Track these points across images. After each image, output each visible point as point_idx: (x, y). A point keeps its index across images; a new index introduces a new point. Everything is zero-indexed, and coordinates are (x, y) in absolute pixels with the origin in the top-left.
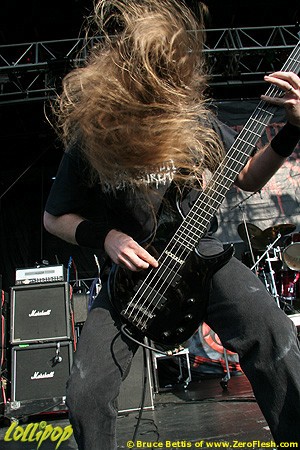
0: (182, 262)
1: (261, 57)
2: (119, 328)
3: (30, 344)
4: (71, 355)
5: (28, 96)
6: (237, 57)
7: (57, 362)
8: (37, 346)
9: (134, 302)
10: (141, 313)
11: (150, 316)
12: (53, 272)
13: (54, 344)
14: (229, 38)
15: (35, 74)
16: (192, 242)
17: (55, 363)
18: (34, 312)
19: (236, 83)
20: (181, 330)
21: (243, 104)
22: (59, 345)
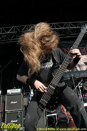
0: (54, 88)
1: (75, 30)
2: (39, 106)
3: (11, 111)
4: (23, 115)
5: (11, 41)
6: (69, 30)
7: (19, 117)
8: (13, 112)
9: (42, 99)
10: (44, 102)
11: (47, 102)
12: (18, 90)
13: (18, 112)
14: (67, 25)
15: (13, 35)
16: (57, 83)
17: (18, 117)
18: (12, 102)
19: (69, 37)
20: (55, 106)
21: (71, 42)
22: (19, 112)
